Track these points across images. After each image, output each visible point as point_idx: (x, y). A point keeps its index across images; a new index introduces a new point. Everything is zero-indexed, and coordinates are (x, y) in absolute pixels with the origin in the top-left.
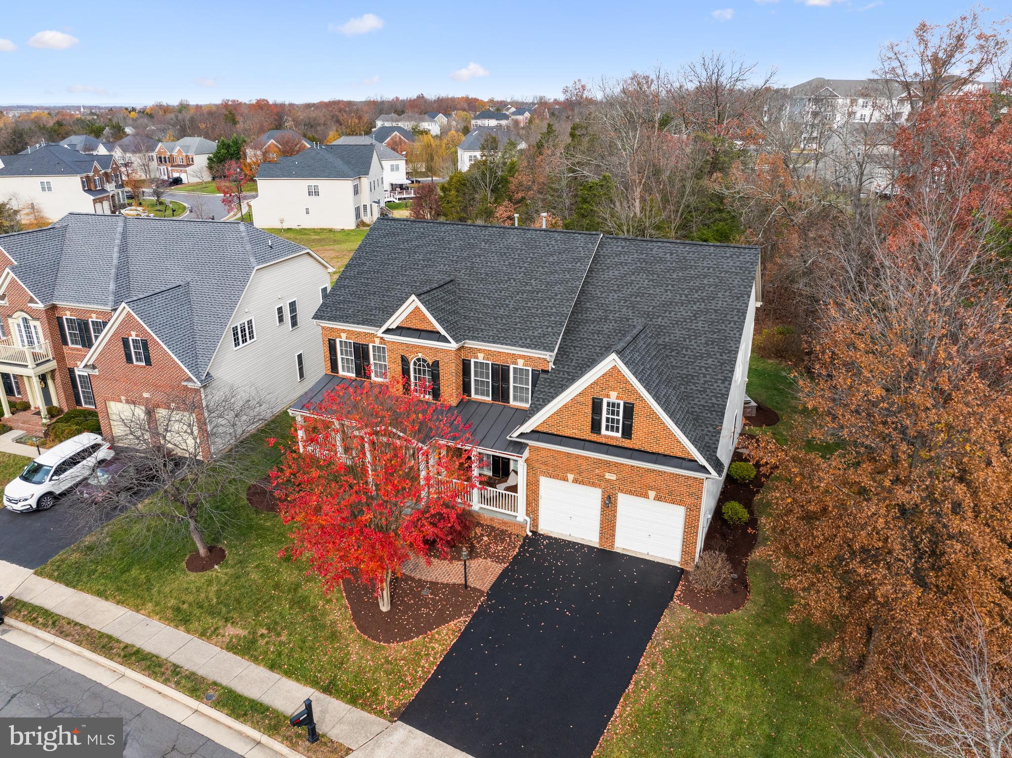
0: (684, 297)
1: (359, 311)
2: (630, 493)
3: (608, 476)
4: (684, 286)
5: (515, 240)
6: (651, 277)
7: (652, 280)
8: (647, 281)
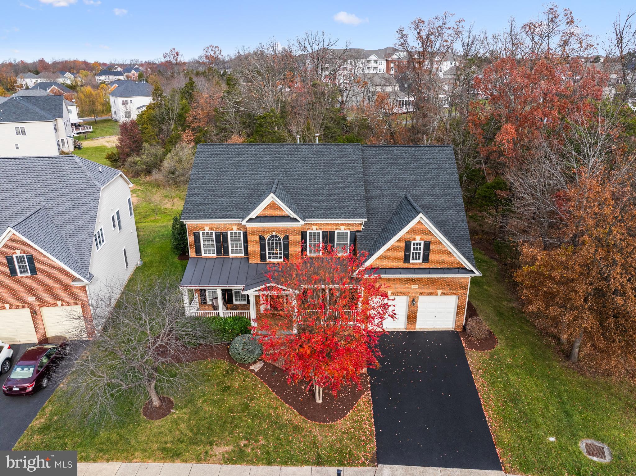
0: (422, 178)
1: (217, 210)
2: (427, 294)
3: (413, 287)
4: (420, 171)
5: (307, 152)
6: (399, 168)
7: (401, 169)
8: (397, 170)
